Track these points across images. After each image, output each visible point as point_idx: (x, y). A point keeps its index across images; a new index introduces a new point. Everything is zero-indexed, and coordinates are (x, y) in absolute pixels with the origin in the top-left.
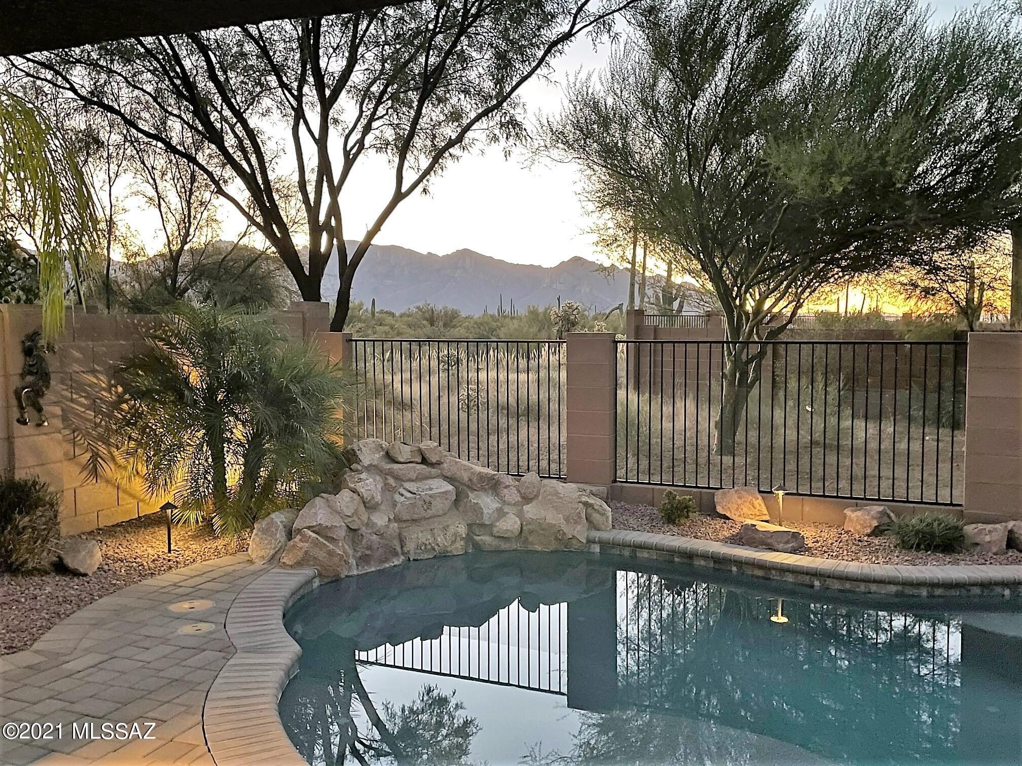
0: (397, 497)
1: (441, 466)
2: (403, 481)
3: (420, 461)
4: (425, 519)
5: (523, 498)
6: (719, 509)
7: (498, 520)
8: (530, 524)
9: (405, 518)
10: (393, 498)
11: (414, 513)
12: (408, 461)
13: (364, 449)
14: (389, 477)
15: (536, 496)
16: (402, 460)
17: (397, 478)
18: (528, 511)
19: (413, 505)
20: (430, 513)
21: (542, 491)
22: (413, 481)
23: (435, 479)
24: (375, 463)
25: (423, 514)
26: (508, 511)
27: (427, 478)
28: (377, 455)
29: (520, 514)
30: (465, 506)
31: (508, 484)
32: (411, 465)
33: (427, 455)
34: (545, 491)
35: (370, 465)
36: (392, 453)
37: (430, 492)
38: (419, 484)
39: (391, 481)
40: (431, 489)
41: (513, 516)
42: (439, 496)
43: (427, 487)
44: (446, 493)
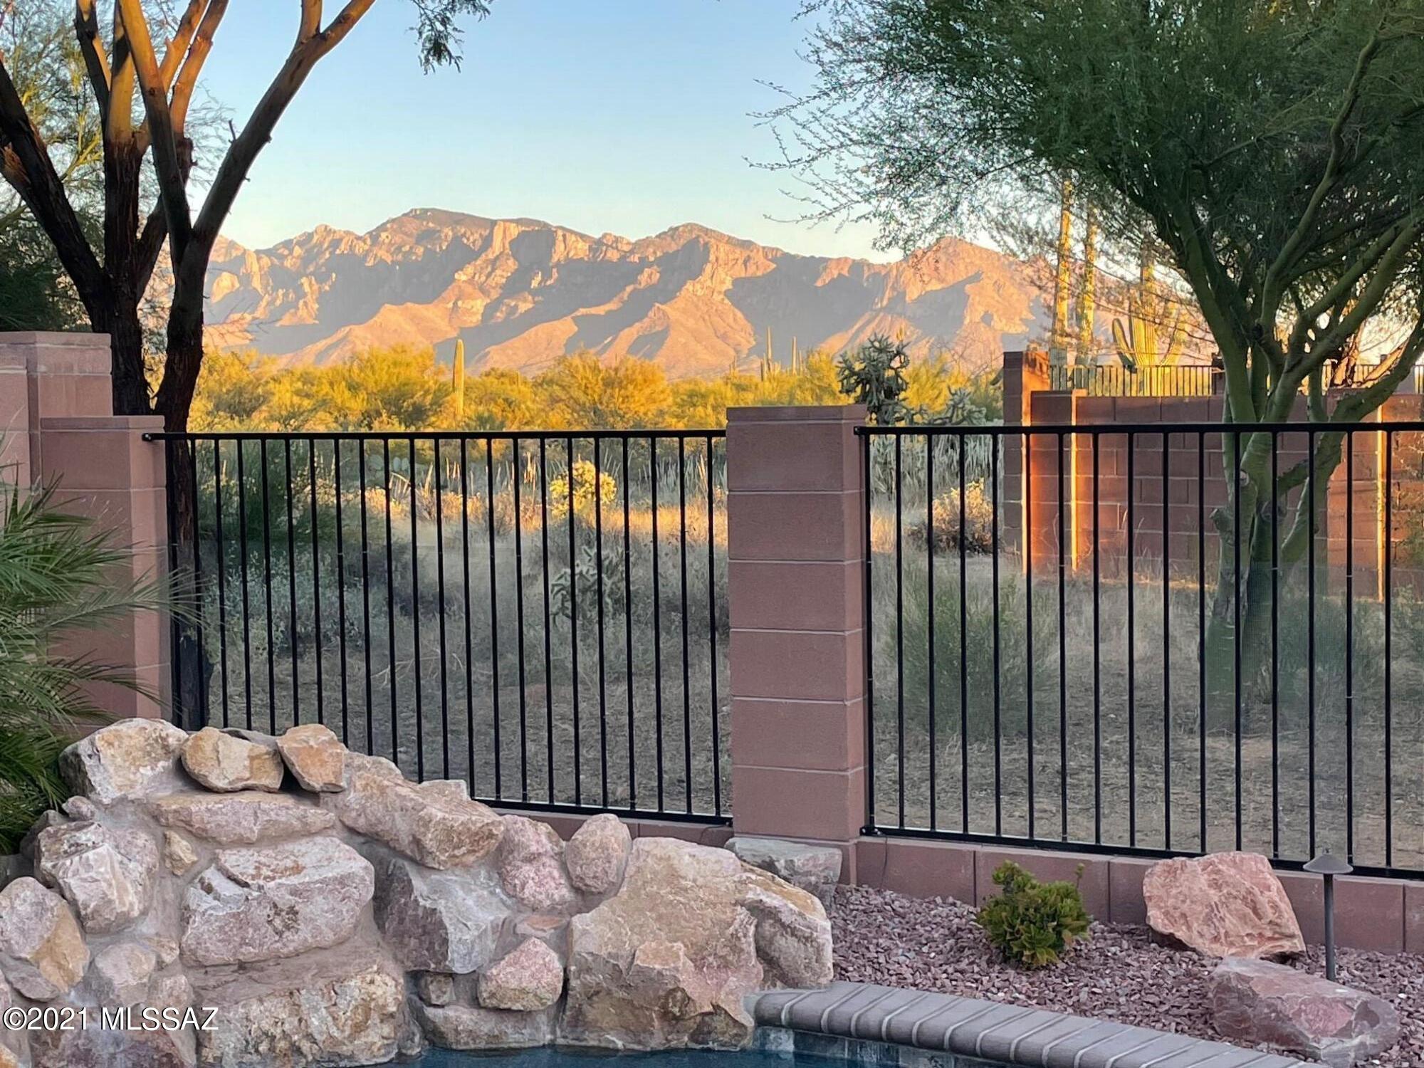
0: (195, 896)
1: (340, 796)
2: (220, 845)
3: (276, 783)
4: (278, 958)
5: (577, 890)
6: (1156, 919)
7: (496, 960)
8: (589, 970)
9: (215, 957)
10: (182, 897)
11: (243, 943)
12: (240, 785)
13: (106, 752)
14: (175, 837)
15: (615, 888)
16: (221, 784)
17: (201, 837)
18: (585, 933)
19: (241, 921)
20: (294, 940)
21: (631, 870)
22: (247, 844)
23: (319, 839)
24: (137, 793)
25: (272, 943)
26: (529, 930)
27: (291, 835)
28: (147, 771)
29: (563, 942)
30: (401, 921)
31: (534, 848)
32: (246, 798)
33: (297, 769)
34: (639, 870)
35: (123, 800)
36: (191, 764)
37: (294, 880)
38: (266, 856)
39: (182, 847)
40: (297, 869)
41: (543, 947)
42: (321, 890)
43: (289, 863)
44: (342, 881)
